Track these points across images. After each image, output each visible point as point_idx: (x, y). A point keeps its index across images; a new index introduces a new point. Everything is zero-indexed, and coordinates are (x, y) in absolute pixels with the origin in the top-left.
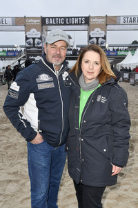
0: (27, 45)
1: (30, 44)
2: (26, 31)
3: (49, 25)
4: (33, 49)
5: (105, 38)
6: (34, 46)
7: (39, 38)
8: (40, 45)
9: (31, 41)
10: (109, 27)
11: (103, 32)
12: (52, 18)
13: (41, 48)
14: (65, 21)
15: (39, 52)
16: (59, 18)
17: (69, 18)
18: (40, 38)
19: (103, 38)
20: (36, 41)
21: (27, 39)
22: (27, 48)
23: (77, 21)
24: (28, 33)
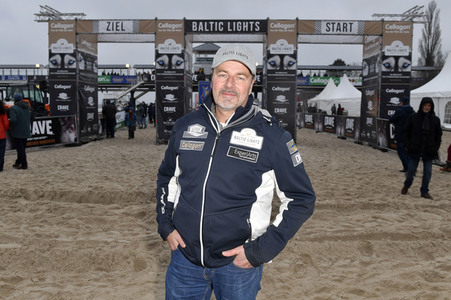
0: (158, 67)
1: (163, 65)
2: (156, 43)
3: (198, 32)
4: (169, 73)
5: (294, 56)
6: (170, 69)
7: (178, 55)
8: (182, 67)
9: (166, 59)
10: (301, 38)
11: (292, 46)
12: (203, 21)
13: (182, 71)
14: (225, 26)
15: (178, 78)
16: (214, 21)
17: (232, 21)
18: (182, 55)
19: (291, 56)
20: (175, 59)
21: (158, 55)
22: (158, 71)
23: (246, 26)
24: (160, 46)
